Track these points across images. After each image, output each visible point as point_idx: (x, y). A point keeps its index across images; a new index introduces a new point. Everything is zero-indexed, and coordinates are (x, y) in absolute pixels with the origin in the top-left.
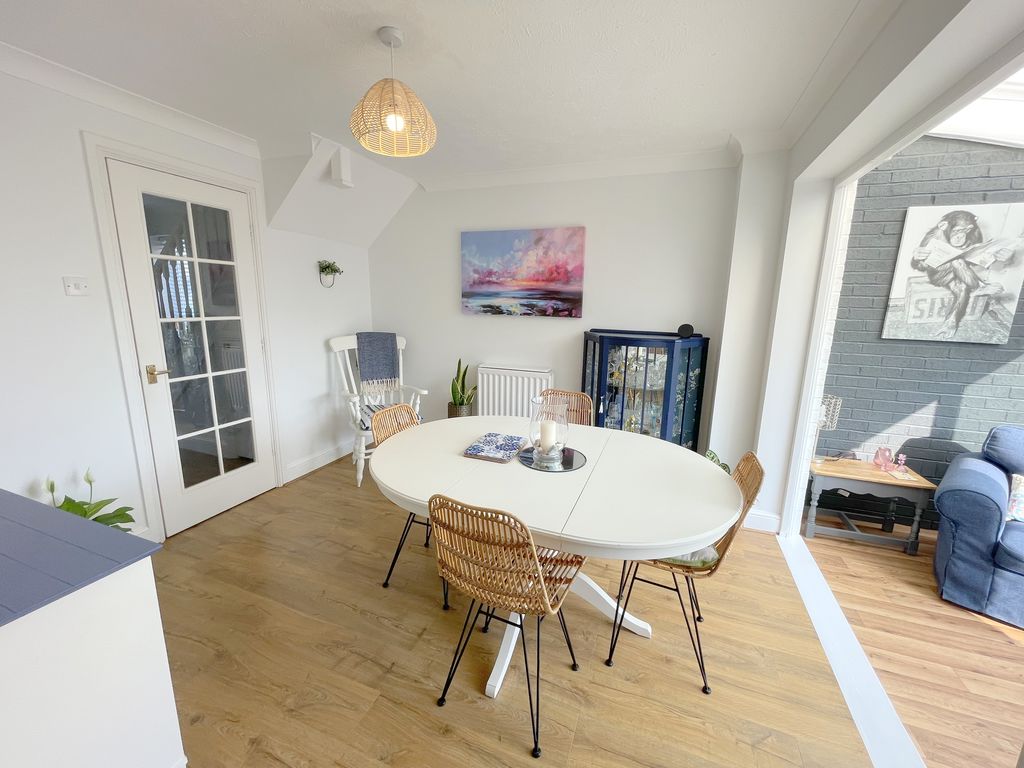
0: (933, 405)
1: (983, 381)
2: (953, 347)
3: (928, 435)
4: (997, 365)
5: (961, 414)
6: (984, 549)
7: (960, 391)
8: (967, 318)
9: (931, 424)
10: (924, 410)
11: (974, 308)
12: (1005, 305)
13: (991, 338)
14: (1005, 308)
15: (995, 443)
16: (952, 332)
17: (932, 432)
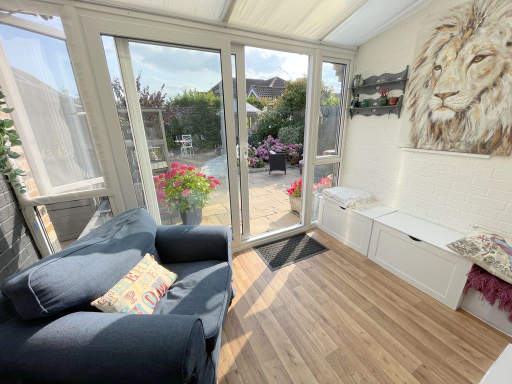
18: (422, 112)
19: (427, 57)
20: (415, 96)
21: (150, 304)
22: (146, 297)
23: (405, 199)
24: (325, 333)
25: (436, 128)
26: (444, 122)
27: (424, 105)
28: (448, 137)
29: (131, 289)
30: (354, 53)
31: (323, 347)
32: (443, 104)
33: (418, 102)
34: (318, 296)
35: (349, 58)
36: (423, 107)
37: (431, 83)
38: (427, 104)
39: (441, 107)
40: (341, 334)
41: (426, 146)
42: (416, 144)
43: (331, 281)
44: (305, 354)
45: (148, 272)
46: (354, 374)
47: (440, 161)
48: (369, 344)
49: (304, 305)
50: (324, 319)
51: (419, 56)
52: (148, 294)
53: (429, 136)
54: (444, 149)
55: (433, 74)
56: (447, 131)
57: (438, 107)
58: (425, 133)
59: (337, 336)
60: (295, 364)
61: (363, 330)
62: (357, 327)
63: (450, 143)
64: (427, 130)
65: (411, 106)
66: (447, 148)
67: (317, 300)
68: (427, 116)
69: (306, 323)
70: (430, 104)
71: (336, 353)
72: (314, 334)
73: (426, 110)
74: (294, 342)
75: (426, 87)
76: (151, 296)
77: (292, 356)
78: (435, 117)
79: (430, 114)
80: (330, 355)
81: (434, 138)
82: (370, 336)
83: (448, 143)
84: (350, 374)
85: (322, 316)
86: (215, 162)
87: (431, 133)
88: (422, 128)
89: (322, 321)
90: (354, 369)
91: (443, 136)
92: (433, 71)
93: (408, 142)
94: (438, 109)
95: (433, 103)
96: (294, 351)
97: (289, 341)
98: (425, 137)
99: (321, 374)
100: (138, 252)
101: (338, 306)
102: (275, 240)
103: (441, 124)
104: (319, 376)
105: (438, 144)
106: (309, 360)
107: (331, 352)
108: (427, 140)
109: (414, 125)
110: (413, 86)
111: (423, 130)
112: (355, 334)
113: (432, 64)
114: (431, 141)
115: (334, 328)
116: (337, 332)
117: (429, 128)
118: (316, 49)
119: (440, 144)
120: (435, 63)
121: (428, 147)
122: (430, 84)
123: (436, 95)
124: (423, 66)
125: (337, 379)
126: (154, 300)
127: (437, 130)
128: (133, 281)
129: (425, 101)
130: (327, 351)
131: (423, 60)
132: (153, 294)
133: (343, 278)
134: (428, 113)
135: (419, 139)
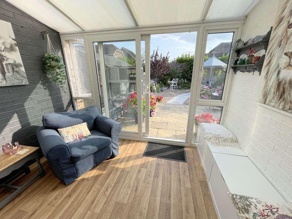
0: (16, 115)
1: (28, 100)
2: (9, 89)
3: (20, 128)
4: (30, 93)
5: (28, 115)
6: (69, 161)
7: (23, 106)
8: (7, 74)
9: (19, 123)
10: (13, 119)
11: (8, 70)
12: (20, 68)
13: (22, 82)
14: (21, 70)
15: (47, 122)
16: (5, 82)
17: (22, 125)
18: (273, 71)
19: (284, 16)
20: (271, 55)
21: (72, 138)
22: (73, 135)
23: (254, 148)
24: (129, 194)
25: (281, 87)
26: (288, 81)
27: (276, 64)
28: (289, 97)
29: (70, 130)
30: (242, 22)
31: (121, 197)
32: (290, 63)
33: (272, 61)
34: (148, 179)
35: (238, 27)
36: (275, 65)
37: (284, 42)
38: (278, 63)
39: (287, 66)
40: (134, 200)
41: (272, 104)
42: (266, 100)
43: (164, 177)
44: (112, 194)
45: (79, 128)
46: (117, 218)
47: (282, 121)
48: (141, 215)
49: (136, 177)
50: (136, 189)
51: (279, 16)
52: (74, 135)
53: (275, 94)
54: (283, 109)
55: (287, 32)
56: (288, 91)
57: (285, 66)
58: (273, 90)
59: (132, 199)
60: (105, 194)
61: (147, 208)
62: (146, 204)
63: (289, 104)
64: (274, 89)
65: (267, 65)
66: (286, 109)
67: (144, 179)
68: (276, 74)
69: (127, 184)
70: (280, 63)
71: (122, 204)
72: (125, 190)
73: (276, 69)
74: (114, 187)
75: (280, 46)
76: (74, 136)
77: (107, 190)
78: (281, 76)
79: (279, 72)
80: (119, 203)
81: (278, 97)
82: (146, 213)
83: (288, 104)
84: (116, 216)
85: (137, 187)
86: (184, 95)
87: (277, 92)
88: (271, 86)
89: (135, 188)
90: (120, 216)
91: (285, 96)
92: (287, 29)
93: (261, 97)
94: (285, 68)
95: (282, 62)
96: (110, 190)
97: (113, 185)
98: (272, 95)
99: (107, 205)
100: (81, 121)
101: (150, 189)
102: (163, 143)
103: (285, 83)
104: (106, 205)
105: (280, 103)
106: (110, 197)
107: (121, 202)
108: (273, 98)
109: (267, 82)
110: (271, 46)
111: (272, 88)
112: (141, 206)
113: (287, 22)
114: (276, 99)
115: (135, 195)
116: (134, 198)
117: (276, 87)
118: (200, 27)
119: (281, 104)
120: (289, 22)
121: (273, 104)
122: (282, 43)
123: (286, 54)
124: (280, 25)
125: (110, 212)
126: (75, 138)
127: (281, 89)
128: (72, 128)
129: (277, 59)
130: (120, 200)
131: (281, 20)
132: (76, 136)
133: (172, 179)
134: (277, 72)
135: (268, 95)
